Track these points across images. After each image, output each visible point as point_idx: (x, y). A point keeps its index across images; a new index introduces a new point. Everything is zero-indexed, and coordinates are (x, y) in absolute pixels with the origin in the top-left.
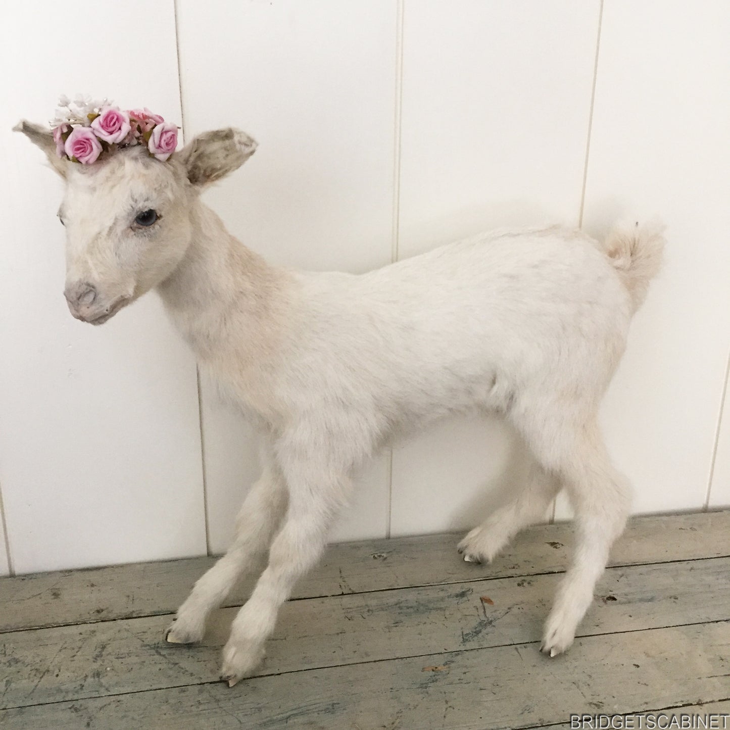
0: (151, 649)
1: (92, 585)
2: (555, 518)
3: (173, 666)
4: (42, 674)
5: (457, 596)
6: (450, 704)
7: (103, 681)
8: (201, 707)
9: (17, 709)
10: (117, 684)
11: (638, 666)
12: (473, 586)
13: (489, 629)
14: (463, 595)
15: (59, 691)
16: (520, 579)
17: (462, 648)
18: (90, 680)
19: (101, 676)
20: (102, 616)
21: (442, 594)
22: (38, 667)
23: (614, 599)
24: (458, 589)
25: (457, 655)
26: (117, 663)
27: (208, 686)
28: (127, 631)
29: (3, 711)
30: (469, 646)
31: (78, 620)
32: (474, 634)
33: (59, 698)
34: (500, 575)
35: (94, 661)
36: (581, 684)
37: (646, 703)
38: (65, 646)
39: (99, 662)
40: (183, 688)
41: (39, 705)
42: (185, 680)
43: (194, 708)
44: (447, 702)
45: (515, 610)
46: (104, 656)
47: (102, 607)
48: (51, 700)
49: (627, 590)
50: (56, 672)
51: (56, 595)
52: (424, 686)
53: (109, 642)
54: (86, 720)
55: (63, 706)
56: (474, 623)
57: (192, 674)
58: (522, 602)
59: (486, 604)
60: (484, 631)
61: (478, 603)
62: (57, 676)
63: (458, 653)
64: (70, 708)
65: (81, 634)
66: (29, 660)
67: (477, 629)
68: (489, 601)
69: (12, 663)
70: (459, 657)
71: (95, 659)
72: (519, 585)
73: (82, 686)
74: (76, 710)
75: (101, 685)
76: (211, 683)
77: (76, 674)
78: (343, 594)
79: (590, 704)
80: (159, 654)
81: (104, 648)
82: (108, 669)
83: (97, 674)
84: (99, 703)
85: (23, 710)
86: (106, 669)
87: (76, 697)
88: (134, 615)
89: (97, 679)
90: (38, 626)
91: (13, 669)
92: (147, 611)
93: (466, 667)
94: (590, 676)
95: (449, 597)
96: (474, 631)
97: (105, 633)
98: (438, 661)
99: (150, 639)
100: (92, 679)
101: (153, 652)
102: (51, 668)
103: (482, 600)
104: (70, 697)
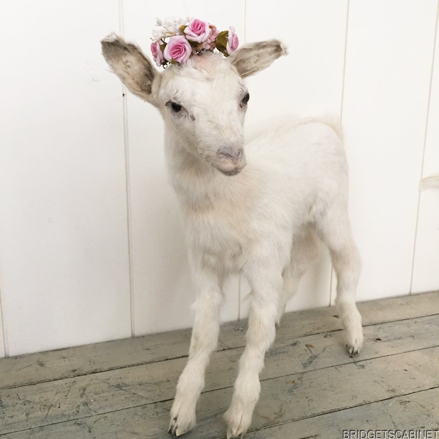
0: (116, 387)
1: (64, 358)
2: (331, 304)
3: (133, 395)
4: (49, 408)
5: (292, 345)
6: (309, 398)
7: (91, 407)
8: (160, 415)
9: (39, 428)
10: (100, 408)
11: (406, 370)
12: (299, 339)
13: (316, 360)
14: (295, 344)
15: (63, 415)
16: (324, 334)
17: (304, 370)
18: (82, 408)
19: (88, 405)
20: (76, 373)
21: (282, 345)
22: (44, 403)
23: (380, 340)
24: (291, 342)
25: (303, 374)
26: (96, 397)
27: (160, 404)
28: (97, 379)
29: (30, 430)
30: (309, 369)
31: (62, 376)
32: (309, 363)
33: (64, 419)
34: (312, 333)
35: (81, 397)
36: (379, 382)
37: (419, 387)
38: (59, 391)
39: (85, 397)
40: (144, 406)
41: (52, 424)
42: (143, 402)
43: (155, 416)
44: (307, 398)
45: (328, 349)
46: (86, 394)
47: (75, 369)
48: (60, 421)
49: (386, 334)
50: (58, 406)
51: (41, 365)
52: (290, 391)
53: (87, 386)
54: (87, 429)
55: (69, 423)
56: (308, 357)
57: (147, 399)
58: (331, 345)
59: (310, 348)
60: (314, 361)
61: (305, 347)
62: (59, 407)
63: (304, 373)
64: (75, 424)
65: (66, 384)
66: (37, 400)
67: (310, 361)
68: (311, 346)
69: (26, 403)
70: (305, 375)
71: (81, 396)
72: (325, 337)
73: (78, 412)
74: (79, 424)
75: (90, 409)
76: (161, 402)
77: (71, 405)
78: (224, 350)
79: (388, 391)
80: (121, 389)
81: (84, 390)
82: (92, 401)
83: (86, 404)
84: (92, 419)
85: (44, 428)
86: (90, 401)
87: (76, 417)
88: (98, 371)
89: (86, 407)
90: (37, 382)
91: (28, 406)
92: (106, 368)
93: (311, 379)
94: (382, 377)
95: (287, 346)
96: (308, 361)
97: (82, 382)
98: (294, 378)
99: (113, 382)
100: (83, 407)
101: (118, 389)
102: (53, 403)
103: (307, 346)
104: (72, 418)
